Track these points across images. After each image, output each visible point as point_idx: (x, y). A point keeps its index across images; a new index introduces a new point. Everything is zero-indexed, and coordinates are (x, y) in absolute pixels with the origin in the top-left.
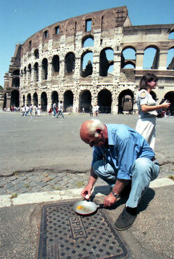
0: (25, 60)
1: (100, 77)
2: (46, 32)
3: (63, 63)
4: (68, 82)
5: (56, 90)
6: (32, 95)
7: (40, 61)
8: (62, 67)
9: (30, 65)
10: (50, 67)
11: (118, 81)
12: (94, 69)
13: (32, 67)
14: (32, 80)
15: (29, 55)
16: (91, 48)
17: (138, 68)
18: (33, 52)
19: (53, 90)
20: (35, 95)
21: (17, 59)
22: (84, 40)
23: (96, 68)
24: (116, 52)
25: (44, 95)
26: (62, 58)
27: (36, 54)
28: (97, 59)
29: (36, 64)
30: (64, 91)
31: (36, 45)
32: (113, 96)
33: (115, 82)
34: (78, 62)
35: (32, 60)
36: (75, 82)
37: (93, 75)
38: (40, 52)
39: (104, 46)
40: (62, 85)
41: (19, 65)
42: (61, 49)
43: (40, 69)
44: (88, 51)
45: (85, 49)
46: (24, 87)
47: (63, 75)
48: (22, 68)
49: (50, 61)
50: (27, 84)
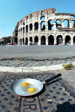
0: (20, 27)
1: (49, 30)
2: (27, 17)
3: (34, 26)
4: (36, 33)
5: (31, 36)
6: (22, 39)
7: (25, 26)
8: (33, 27)
9: (21, 28)
10: (29, 28)
11: (56, 32)
12: (46, 28)
13: (22, 28)
14: (22, 33)
15: (21, 25)
16: (44, 20)
17: (62, 27)
18: (22, 23)
19: (30, 36)
20: (23, 39)
21: (17, 27)
22: (41, 18)
23: (47, 27)
24: (54, 21)
25: (27, 38)
26: (33, 24)
27: (24, 24)
28: (47, 24)
29: (24, 27)
30: (35, 36)
31: (24, 21)
32: (54, 38)
33: (54, 32)
34: (39, 25)
35: (22, 26)
36: (39, 33)
37: (46, 30)
38: (25, 23)
39: (49, 19)
40: (34, 34)
41: (18, 29)
42: (33, 21)
43: (25, 29)
44: (43, 21)
45: (42, 21)
46: (19, 36)
47: (34, 30)
48: (19, 29)
49: (29, 26)
50: (20, 35)
